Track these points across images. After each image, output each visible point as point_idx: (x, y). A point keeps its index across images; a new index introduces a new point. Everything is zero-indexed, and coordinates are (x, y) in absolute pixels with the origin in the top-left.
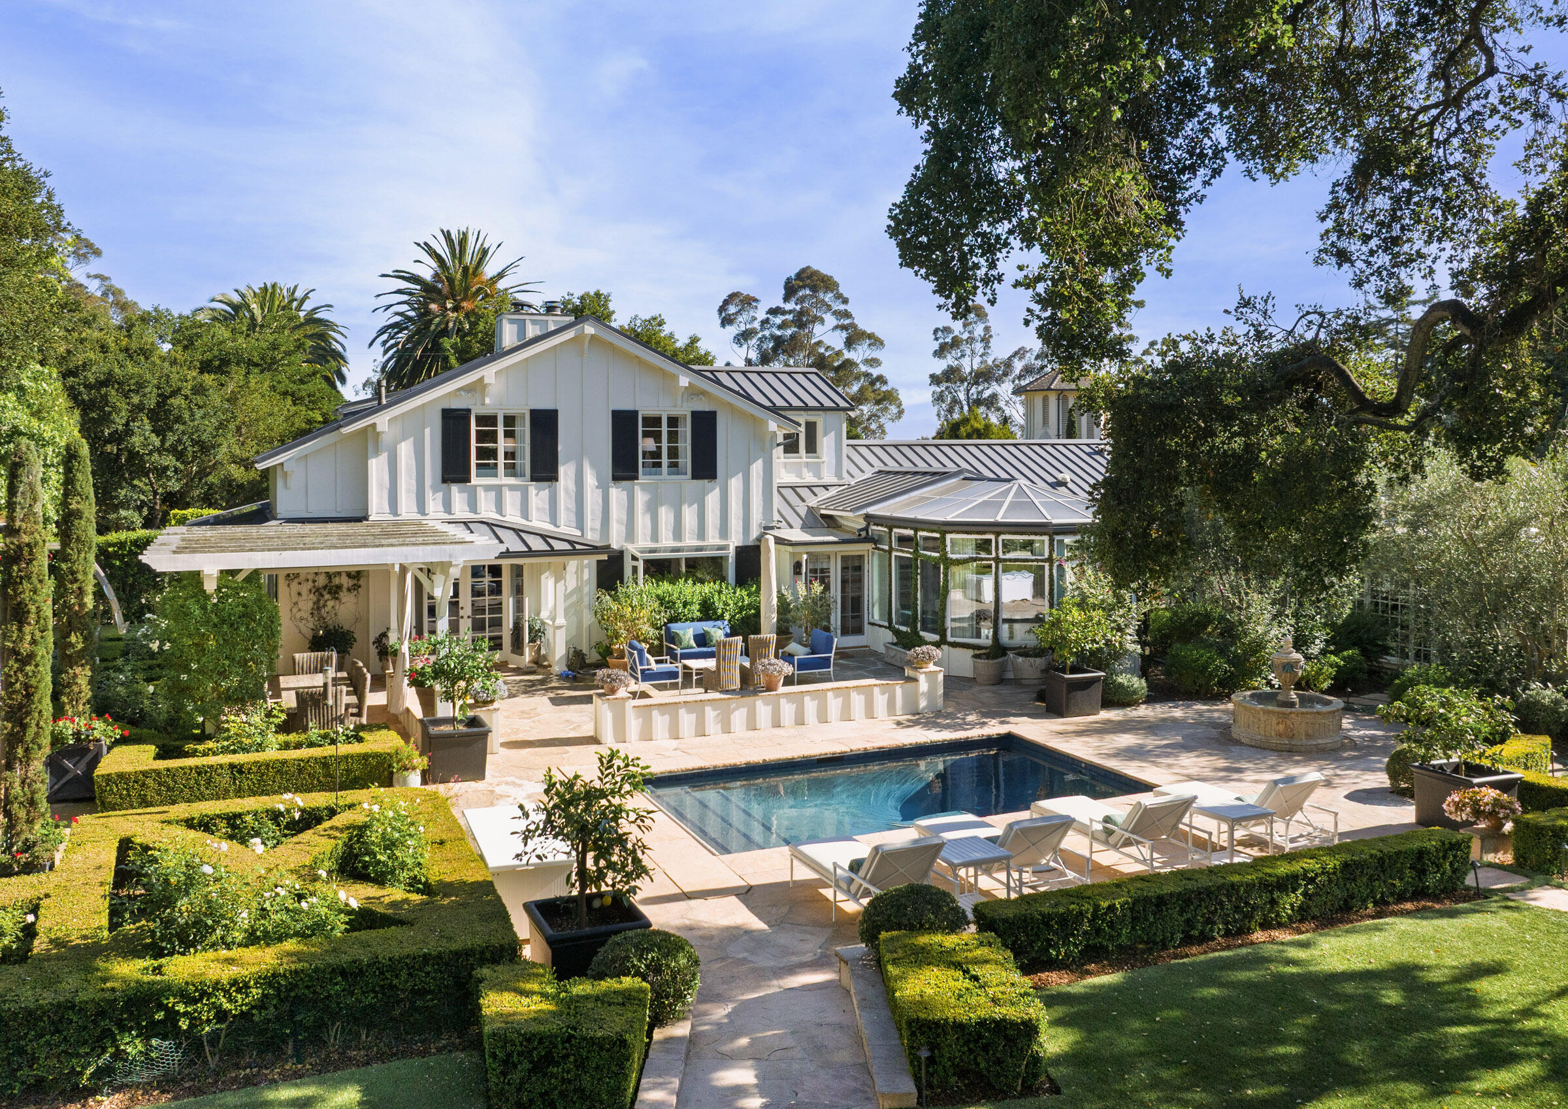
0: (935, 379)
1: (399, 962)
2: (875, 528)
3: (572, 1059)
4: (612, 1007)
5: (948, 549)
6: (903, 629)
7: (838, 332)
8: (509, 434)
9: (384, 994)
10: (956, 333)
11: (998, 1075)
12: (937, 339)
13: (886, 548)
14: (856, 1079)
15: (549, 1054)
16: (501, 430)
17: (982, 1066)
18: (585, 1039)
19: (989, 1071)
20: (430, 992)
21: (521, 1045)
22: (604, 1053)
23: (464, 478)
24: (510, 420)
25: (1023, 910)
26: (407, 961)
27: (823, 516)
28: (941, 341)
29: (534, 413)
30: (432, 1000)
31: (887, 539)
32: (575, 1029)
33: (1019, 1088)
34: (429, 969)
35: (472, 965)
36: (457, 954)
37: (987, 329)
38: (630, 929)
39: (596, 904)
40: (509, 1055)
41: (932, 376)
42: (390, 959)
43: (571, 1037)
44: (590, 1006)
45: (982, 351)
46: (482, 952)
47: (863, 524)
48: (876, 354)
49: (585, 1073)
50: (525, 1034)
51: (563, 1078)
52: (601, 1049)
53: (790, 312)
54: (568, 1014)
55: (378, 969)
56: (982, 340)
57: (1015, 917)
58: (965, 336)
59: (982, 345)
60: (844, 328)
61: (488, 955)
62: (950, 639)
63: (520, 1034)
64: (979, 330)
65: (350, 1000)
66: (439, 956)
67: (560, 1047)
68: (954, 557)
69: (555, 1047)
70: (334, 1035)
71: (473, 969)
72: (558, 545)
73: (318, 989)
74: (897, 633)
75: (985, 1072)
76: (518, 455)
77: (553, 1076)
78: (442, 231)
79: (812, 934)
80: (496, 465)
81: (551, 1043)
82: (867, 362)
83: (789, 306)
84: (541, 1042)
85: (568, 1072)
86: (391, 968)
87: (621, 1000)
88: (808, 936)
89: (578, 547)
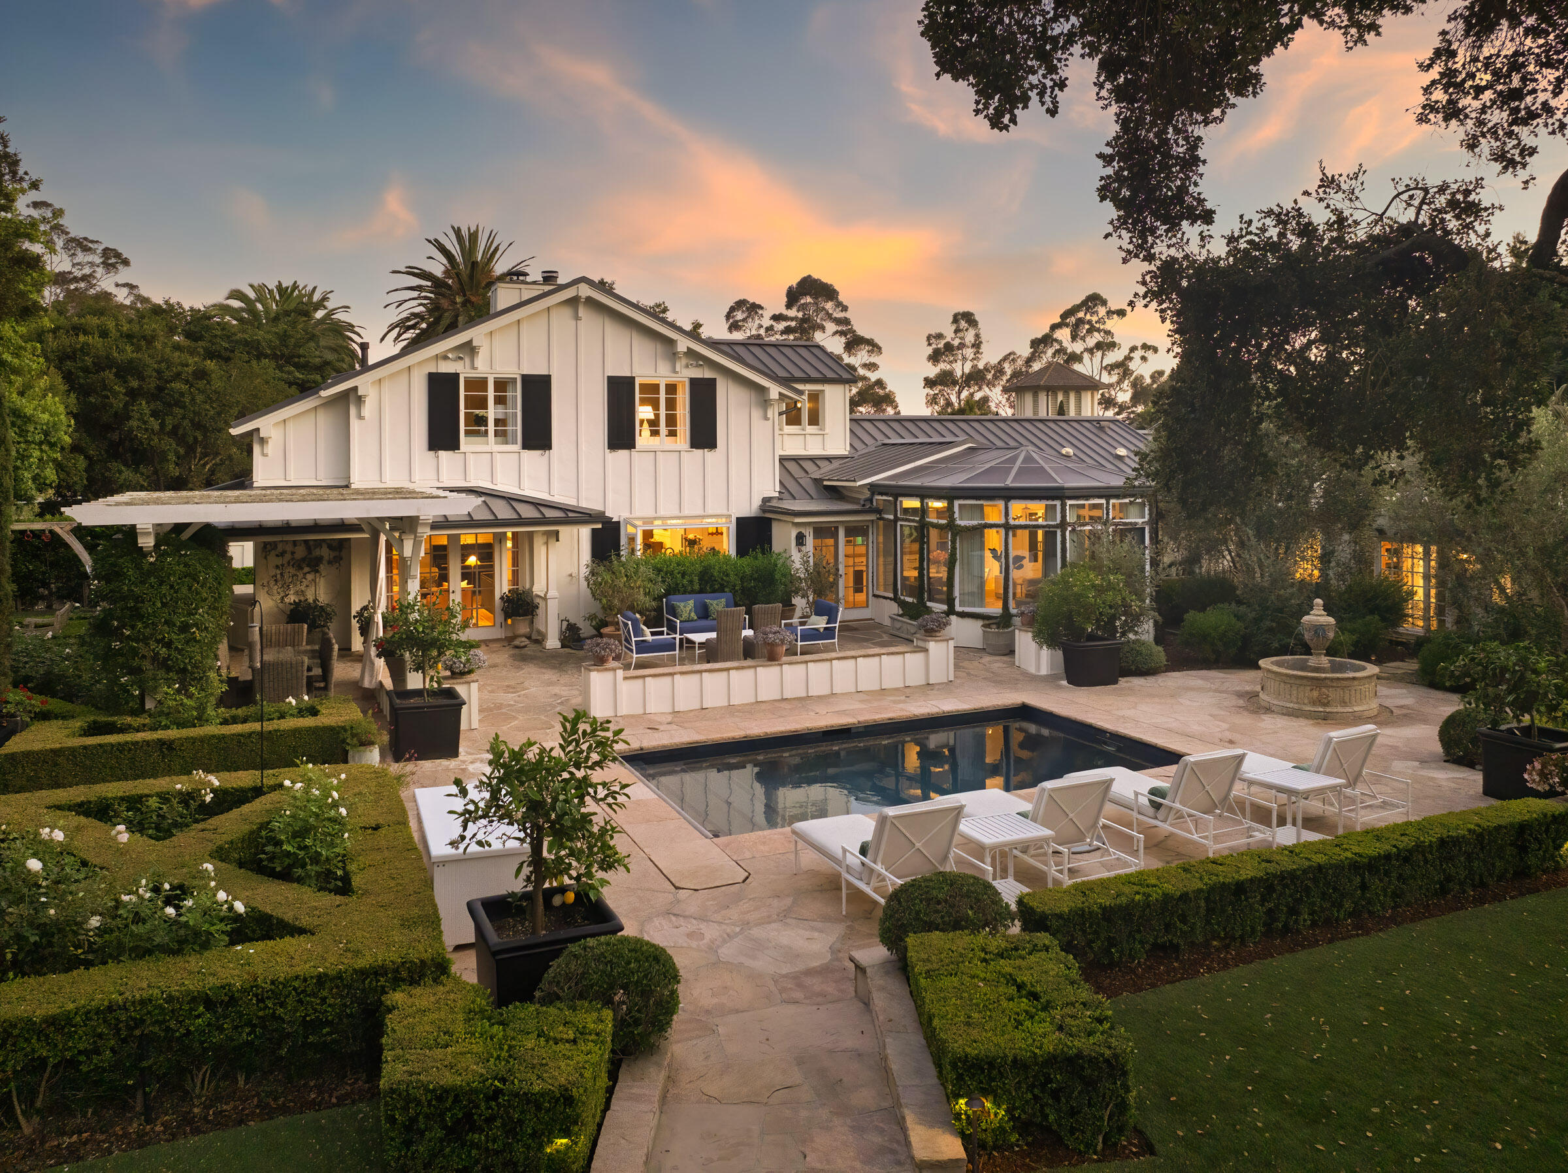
0: (929, 383)
1: (285, 986)
2: (880, 497)
3: (498, 1123)
4: (561, 1046)
5: (956, 515)
6: (910, 600)
7: (837, 337)
8: (500, 401)
9: (264, 1027)
10: (948, 339)
11: (1072, 1131)
12: (930, 344)
13: (891, 517)
14: (882, 1131)
15: (469, 1116)
16: (491, 394)
17: (1051, 1118)
18: (517, 1095)
19: (1060, 1125)
20: (329, 1023)
21: (430, 1105)
22: (542, 1114)
23: (454, 445)
24: (501, 385)
25: (1079, 902)
26: (296, 984)
27: (827, 488)
28: (934, 346)
29: (525, 378)
30: (329, 1034)
31: (892, 508)
32: (503, 1080)
33: (1100, 1147)
34: (325, 993)
35: (383, 987)
36: (363, 973)
37: (977, 336)
38: (592, 936)
39: (557, 901)
40: (413, 1120)
41: (926, 379)
42: (273, 982)
43: (498, 1092)
44: (529, 1046)
45: (972, 356)
46: (396, 971)
47: (867, 494)
48: (874, 359)
49: (518, 1141)
50: (434, 1090)
51: (487, 1149)
52: (539, 1107)
53: (792, 319)
54: (498, 1057)
55: (256, 995)
56: (973, 346)
57: (1070, 911)
58: (956, 342)
59: (974, 350)
60: (842, 333)
61: (404, 974)
62: (958, 608)
63: (427, 1090)
64: (970, 337)
65: (217, 1038)
66: (339, 976)
67: (483, 1105)
68: (963, 523)
69: (477, 1107)
70: (201, 1084)
71: (384, 992)
72: (550, 513)
73: (173, 1024)
74: (902, 604)
75: (1055, 1127)
76: (510, 421)
77: (474, 1145)
78: (453, 228)
79: (821, 931)
80: (486, 431)
81: (471, 1101)
82: (865, 366)
83: (792, 313)
84: (457, 1099)
85: (494, 1141)
86: (275, 994)
87: (572, 1036)
88: (816, 934)
89: (570, 514)
